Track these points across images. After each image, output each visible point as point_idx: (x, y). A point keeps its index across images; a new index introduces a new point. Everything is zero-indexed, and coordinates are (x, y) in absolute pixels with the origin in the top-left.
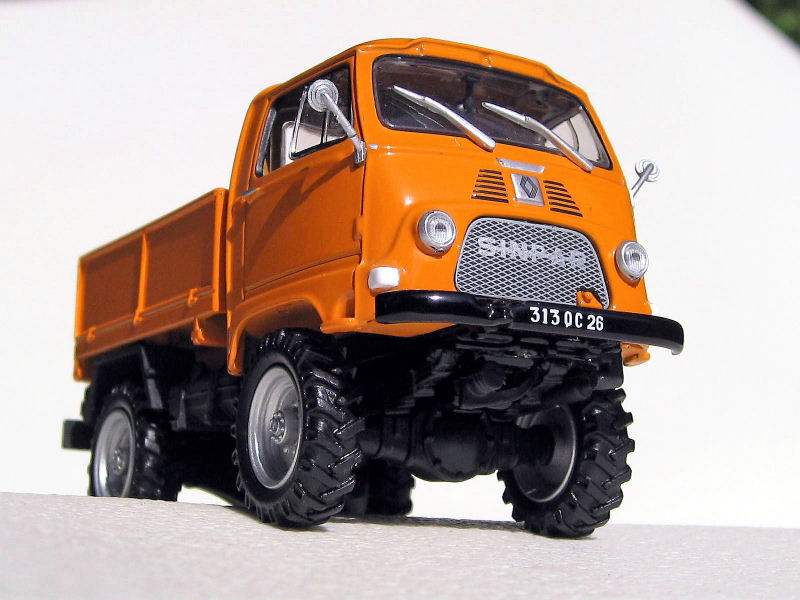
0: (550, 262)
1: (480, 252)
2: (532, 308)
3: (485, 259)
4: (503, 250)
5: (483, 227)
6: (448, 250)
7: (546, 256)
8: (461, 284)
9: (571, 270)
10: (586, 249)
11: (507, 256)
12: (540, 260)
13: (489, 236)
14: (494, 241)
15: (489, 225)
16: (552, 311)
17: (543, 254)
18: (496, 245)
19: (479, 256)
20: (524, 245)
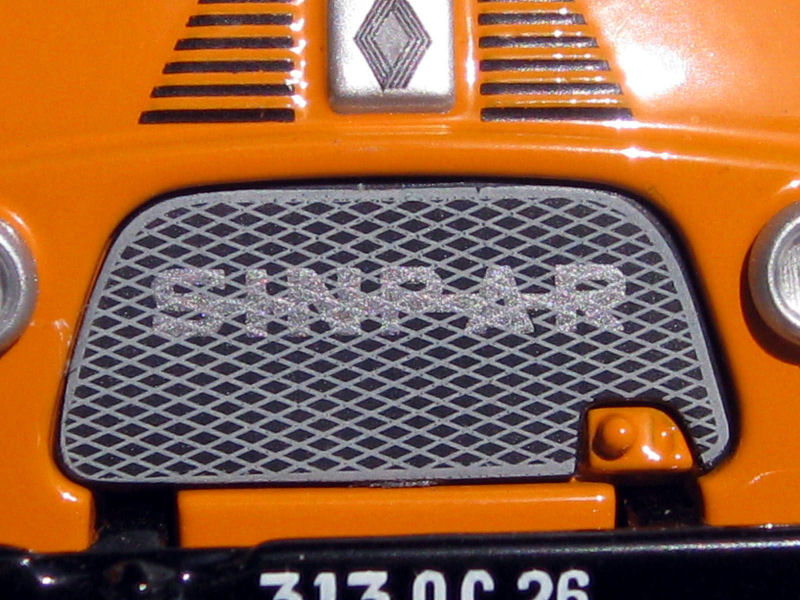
0: (462, 322)
1: (164, 326)
2: (267, 579)
3: (178, 350)
4: (256, 308)
5: (174, 231)
6: (15, 342)
7: (444, 303)
8: (85, 450)
9: (560, 339)
10: (629, 249)
11: (273, 328)
12: (416, 324)
13: (200, 261)
14: (219, 278)
15: (198, 221)
16: (355, 579)
17: (435, 297)
18: (228, 290)
19: (154, 341)
20: (350, 276)
